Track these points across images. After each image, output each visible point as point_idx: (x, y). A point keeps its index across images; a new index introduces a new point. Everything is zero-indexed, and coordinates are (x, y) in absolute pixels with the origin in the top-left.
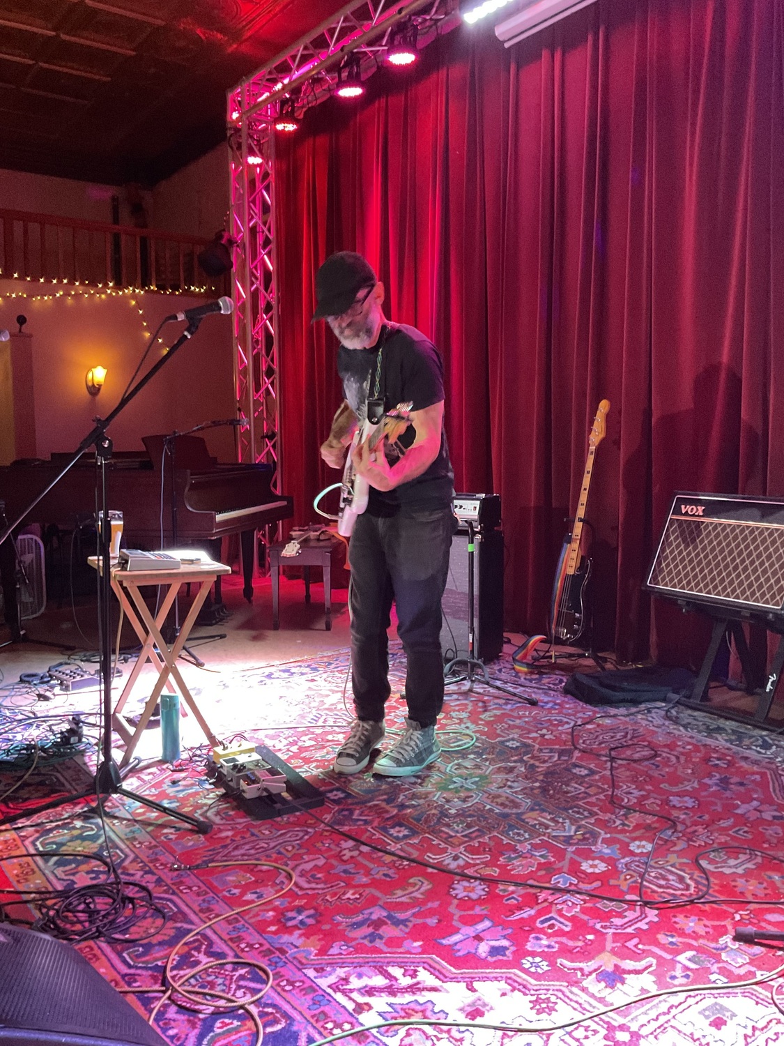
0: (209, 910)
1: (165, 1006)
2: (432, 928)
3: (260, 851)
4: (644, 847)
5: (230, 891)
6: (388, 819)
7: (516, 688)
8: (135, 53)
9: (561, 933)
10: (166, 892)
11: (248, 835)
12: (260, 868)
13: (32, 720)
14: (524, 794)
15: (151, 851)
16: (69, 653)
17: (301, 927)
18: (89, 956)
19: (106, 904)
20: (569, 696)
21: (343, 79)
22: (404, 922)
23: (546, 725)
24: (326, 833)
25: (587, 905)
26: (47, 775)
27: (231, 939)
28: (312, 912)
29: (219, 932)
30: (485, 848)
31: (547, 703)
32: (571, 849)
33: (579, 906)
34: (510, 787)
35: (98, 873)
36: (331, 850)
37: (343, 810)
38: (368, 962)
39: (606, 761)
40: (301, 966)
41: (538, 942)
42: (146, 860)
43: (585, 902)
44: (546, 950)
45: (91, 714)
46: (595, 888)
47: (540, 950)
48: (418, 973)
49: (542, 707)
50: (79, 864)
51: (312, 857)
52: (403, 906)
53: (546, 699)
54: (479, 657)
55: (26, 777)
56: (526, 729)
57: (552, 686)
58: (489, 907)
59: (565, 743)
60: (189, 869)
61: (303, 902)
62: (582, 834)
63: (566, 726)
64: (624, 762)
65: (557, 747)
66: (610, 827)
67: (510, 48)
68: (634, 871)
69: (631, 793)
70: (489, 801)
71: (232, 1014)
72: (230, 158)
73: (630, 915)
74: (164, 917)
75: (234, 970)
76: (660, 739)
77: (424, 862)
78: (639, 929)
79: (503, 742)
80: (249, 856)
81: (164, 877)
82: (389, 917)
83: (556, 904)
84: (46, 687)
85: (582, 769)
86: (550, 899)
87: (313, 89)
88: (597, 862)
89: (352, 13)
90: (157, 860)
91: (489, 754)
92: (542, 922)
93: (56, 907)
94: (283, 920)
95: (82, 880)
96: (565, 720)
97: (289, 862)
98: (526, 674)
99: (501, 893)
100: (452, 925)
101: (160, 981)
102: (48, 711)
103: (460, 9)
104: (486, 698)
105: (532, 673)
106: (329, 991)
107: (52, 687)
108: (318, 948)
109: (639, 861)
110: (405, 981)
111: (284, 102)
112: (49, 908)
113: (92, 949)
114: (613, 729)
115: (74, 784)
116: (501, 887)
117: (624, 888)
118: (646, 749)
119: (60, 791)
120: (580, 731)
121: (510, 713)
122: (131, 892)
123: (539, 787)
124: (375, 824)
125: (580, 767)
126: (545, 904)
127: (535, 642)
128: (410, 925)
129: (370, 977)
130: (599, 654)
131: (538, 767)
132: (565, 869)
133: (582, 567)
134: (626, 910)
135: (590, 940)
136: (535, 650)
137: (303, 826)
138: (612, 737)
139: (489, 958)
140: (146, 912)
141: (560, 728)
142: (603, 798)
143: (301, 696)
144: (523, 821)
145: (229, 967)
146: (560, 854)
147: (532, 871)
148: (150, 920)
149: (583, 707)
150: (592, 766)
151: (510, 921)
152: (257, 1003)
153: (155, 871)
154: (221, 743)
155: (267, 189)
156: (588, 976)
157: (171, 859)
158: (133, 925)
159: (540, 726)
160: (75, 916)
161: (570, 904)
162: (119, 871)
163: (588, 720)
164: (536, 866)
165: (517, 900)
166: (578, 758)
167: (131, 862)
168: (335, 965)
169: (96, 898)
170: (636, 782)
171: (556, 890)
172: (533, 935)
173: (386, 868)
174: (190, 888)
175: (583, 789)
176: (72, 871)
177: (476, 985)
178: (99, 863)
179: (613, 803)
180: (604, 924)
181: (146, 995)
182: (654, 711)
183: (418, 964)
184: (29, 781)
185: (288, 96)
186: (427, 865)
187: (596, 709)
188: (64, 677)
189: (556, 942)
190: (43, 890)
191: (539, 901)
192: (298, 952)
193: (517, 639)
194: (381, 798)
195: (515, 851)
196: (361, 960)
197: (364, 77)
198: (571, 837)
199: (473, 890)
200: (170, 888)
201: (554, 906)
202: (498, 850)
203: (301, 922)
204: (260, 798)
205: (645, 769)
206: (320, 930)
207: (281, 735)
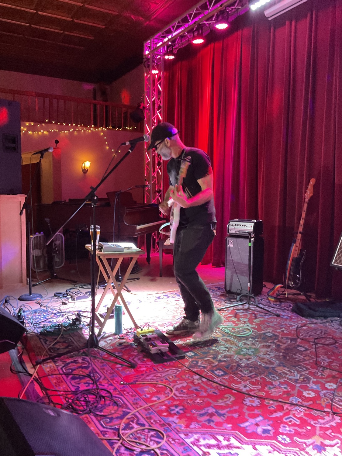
0: (137, 404)
1: (120, 447)
2: (235, 419)
3: (158, 378)
4: (332, 386)
5: (145, 396)
6: (214, 366)
7: (269, 308)
8: (104, 27)
9: (295, 425)
10: (118, 394)
11: (152, 370)
12: (158, 385)
13: (60, 313)
14: (276, 358)
15: (111, 375)
16: (75, 284)
17: (177, 414)
18: (86, 421)
19: (93, 398)
20: (294, 313)
21: (195, 36)
22: (223, 415)
23: (284, 326)
24: (186, 371)
25: (307, 412)
26: (67, 338)
27: (147, 418)
28: (182, 407)
29: (142, 414)
30: (258, 383)
31: (284, 316)
32: (298, 385)
33: (303, 413)
34: (269, 355)
35: (89, 384)
36: (190, 379)
37: (194, 361)
38: (207, 433)
39: (313, 345)
40: (178, 432)
41: (285, 428)
42: (109, 379)
43: (305, 410)
44: (289, 432)
45: (85, 312)
46: (310, 405)
47: (285, 432)
48: (230, 440)
49: (282, 317)
50: (81, 379)
51: (181, 382)
52: (222, 408)
53: (284, 314)
54: (252, 293)
55: (58, 339)
56: (275, 328)
57: (286, 308)
58: (261, 410)
59: (293, 335)
60: (128, 384)
61: (178, 402)
62: (303, 379)
63: (294, 327)
64: (321, 345)
65: (290, 337)
66: (316, 376)
67: (271, 20)
68: (328, 398)
69: (325, 360)
70: (259, 361)
71: (148, 453)
72: (145, 71)
73: (327, 418)
74: (118, 406)
75: (149, 432)
76: (338, 335)
77: (231, 388)
78: (332, 425)
79: (264, 334)
80: (153, 380)
81: (117, 387)
82: (217, 412)
83: (292, 411)
84: (65, 298)
85: (302, 348)
86: (289, 408)
87: (181, 41)
88: (310, 392)
89: (200, 7)
90: (114, 379)
91: (258, 339)
92: (286, 419)
93: (72, 398)
94: (169, 411)
95: (83, 387)
96: (293, 324)
97: (171, 384)
98: (274, 302)
99: (267, 404)
100: (245, 418)
101: (117, 435)
102: (66, 309)
103: (249, 4)
104: (256, 312)
105: (276, 301)
106: (191, 445)
107: (68, 299)
108: (185, 424)
109: (330, 393)
110: (225, 443)
111: (168, 46)
112: (69, 399)
113: (87, 418)
114: (316, 330)
115: (78, 342)
116: (266, 401)
117: (324, 405)
118: (332, 339)
119: (72, 346)
120: (300, 329)
121: (267, 320)
122: (103, 393)
123: (282, 355)
124: (208, 369)
125: (301, 346)
126: (287, 411)
127: (278, 288)
128: (226, 416)
129: (209, 440)
130: (308, 294)
131: (281, 346)
132: (296, 395)
133: (301, 254)
134: (325, 416)
135: (309, 429)
136: (278, 291)
137: (177, 368)
138: (315, 333)
139: (263, 435)
140: (110, 403)
141: (291, 328)
142: (312, 362)
143: (173, 308)
144: (275, 371)
145: (146, 431)
146: (293, 387)
147: (281, 395)
148: (112, 407)
149: (301, 319)
150: (306, 346)
151: (272, 418)
152: (159, 448)
153: (114, 384)
154: (140, 328)
155: (160, 84)
156: (308, 446)
157: (120, 379)
158: (105, 408)
159: (281, 327)
160: (80, 403)
161: (298, 411)
162: (98, 383)
163: (303, 325)
164: (282, 392)
165: (274, 408)
166: (299, 342)
167: (103, 379)
168: (193, 433)
169: (88, 396)
170: (326, 355)
171: (292, 404)
172: (282, 425)
173: (214, 389)
174: (128, 393)
175: (302, 357)
176: (78, 383)
177: (257, 447)
178: (89, 379)
179: (317, 364)
180: (315, 422)
181: (111, 441)
182: (334, 321)
183: (230, 435)
184: (60, 341)
185: (170, 43)
186: (232, 389)
187: (307, 320)
188: (73, 294)
189: (293, 429)
190: (66, 390)
191: (284, 409)
192: (176, 426)
193: (269, 285)
194: (210, 356)
195: (272, 384)
196: (204, 432)
197: (204, 35)
198: (298, 380)
199: (254, 402)
200: (120, 393)
201: (291, 412)
202: (264, 384)
203: (178, 412)
204: (157, 354)
205: (331, 349)
206: (186, 417)
207: (165, 325)
